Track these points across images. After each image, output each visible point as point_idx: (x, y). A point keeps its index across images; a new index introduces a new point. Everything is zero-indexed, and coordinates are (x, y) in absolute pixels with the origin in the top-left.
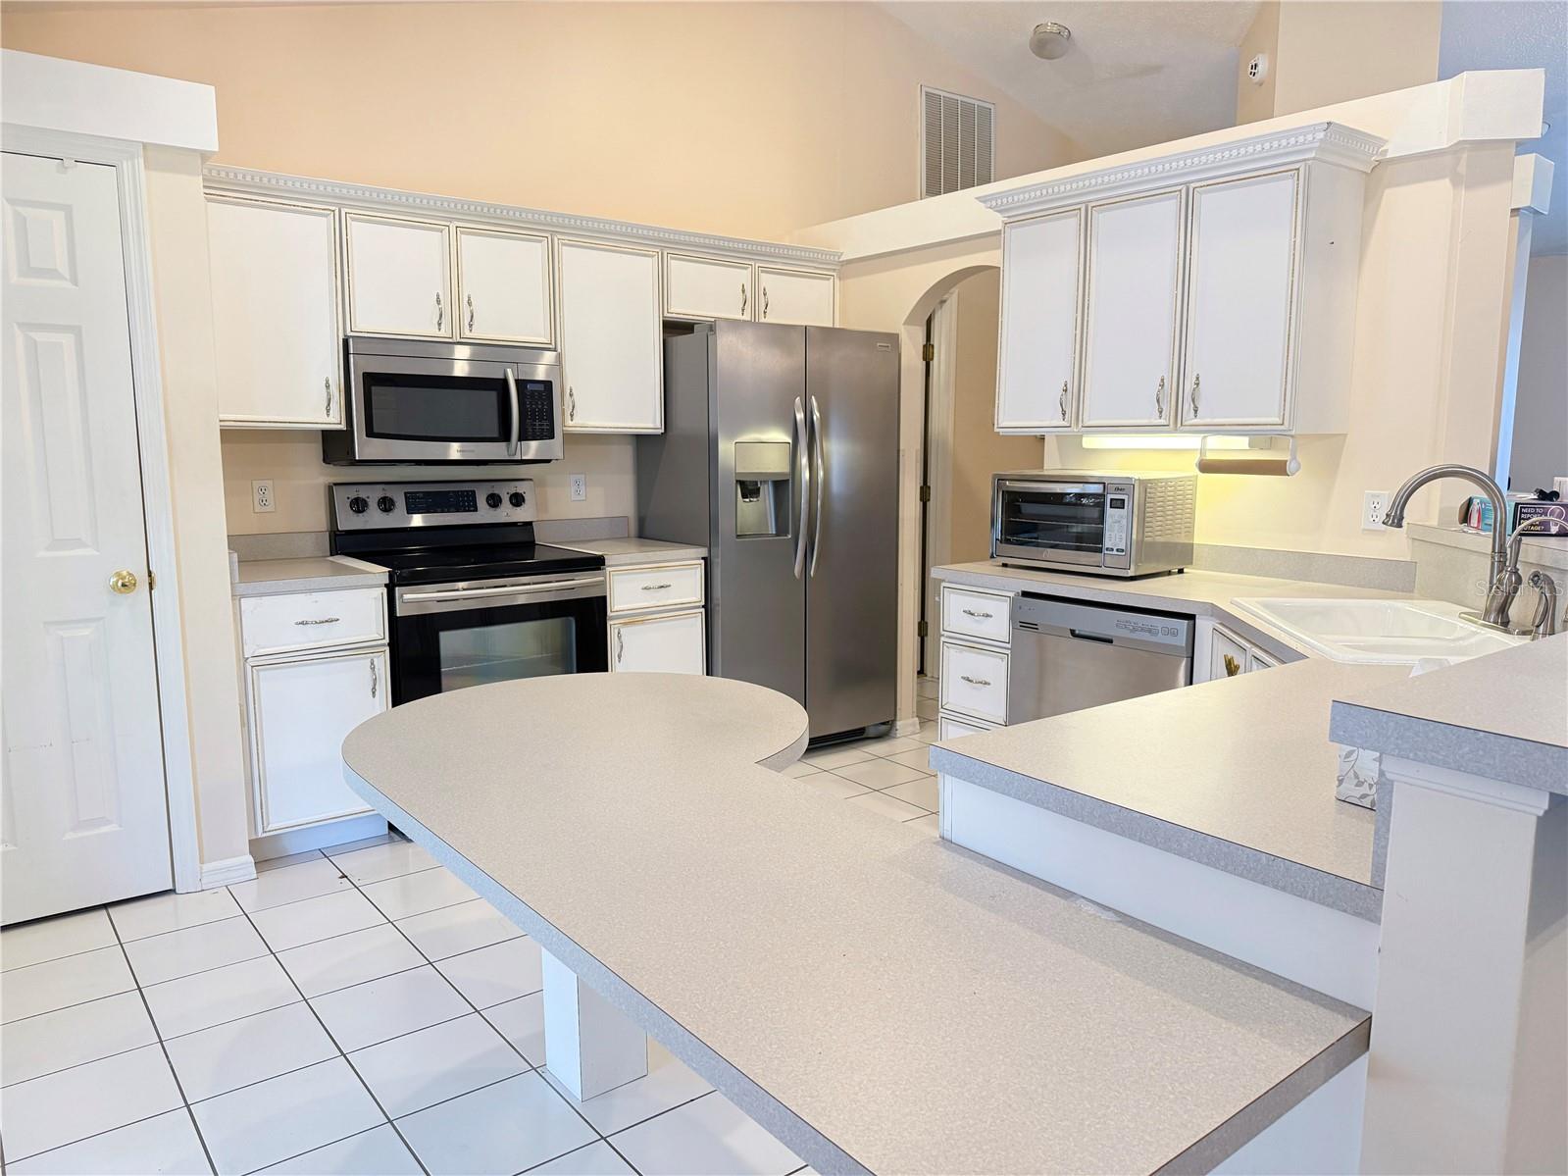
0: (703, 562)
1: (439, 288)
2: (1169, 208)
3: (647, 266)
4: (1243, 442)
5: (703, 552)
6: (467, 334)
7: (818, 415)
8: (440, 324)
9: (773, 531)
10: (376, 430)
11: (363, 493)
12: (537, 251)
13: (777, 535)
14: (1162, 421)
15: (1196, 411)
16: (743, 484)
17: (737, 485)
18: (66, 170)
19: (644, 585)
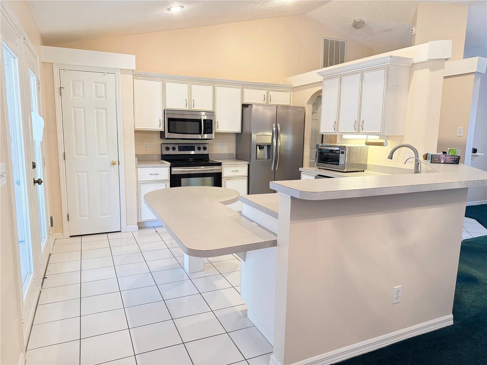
0: (247, 165)
1: (187, 98)
2: (358, 76)
3: (239, 91)
4: (378, 137)
5: (248, 163)
6: (193, 108)
7: (279, 128)
8: (186, 106)
9: (266, 157)
10: (170, 131)
11: (169, 146)
12: (210, 88)
13: (268, 159)
14: (355, 132)
15: (363, 129)
16: (259, 146)
17: (257, 145)
18: (105, 75)
19: (232, 170)
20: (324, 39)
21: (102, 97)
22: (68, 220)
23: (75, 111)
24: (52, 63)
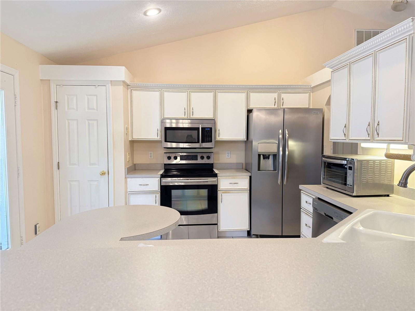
0: (249, 177)
1: (186, 106)
2: (370, 60)
3: (243, 96)
5: (249, 174)
6: (192, 117)
7: (288, 136)
8: (185, 115)
9: (272, 169)
10: (167, 140)
11: (170, 155)
12: (211, 95)
14: (369, 138)
15: (378, 135)
16: (263, 155)
17: (259, 155)
18: (96, 88)
19: (230, 183)
20: (358, 32)
21: (93, 109)
23: (69, 123)
24: (50, 80)
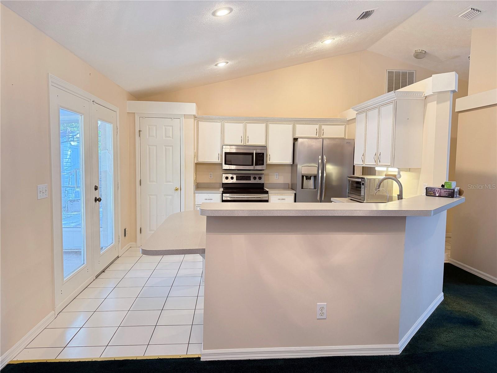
0: (294, 194)
1: (242, 135)
2: (377, 111)
3: (290, 127)
5: (294, 192)
6: (247, 144)
7: (326, 161)
8: (242, 142)
9: (313, 188)
10: (227, 163)
11: (228, 176)
12: (264, 125)
13: (314, 189)
14: (375, 164)
15: (380, 162)
16: (306, 176)
17: (303, 176)
18: (172, 120)
19: (279, 198)
20: (389, 72)
21: (170, 137)
22: (141, 233)
23: (149, 148)
24: (135, 113)
